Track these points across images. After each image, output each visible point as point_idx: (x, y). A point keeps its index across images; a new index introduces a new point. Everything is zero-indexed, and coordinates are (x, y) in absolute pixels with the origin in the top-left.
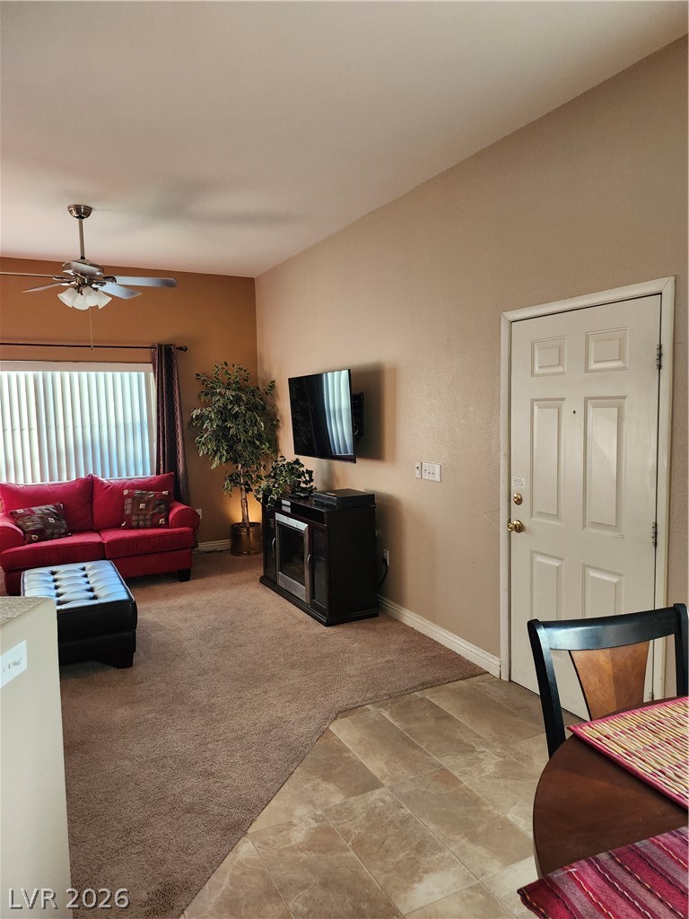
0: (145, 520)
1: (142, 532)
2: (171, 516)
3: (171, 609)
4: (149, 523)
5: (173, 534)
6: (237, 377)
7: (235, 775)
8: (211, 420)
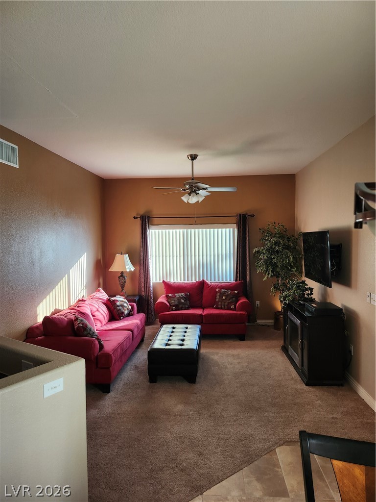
0: (224, 305)
1: (222, 312)
2: (237, 305)
3: (228, 355)
4: (226, 307)
5: (236, 315)
6: (278, 230)
7: (213, 459)
8: (264, 254)
